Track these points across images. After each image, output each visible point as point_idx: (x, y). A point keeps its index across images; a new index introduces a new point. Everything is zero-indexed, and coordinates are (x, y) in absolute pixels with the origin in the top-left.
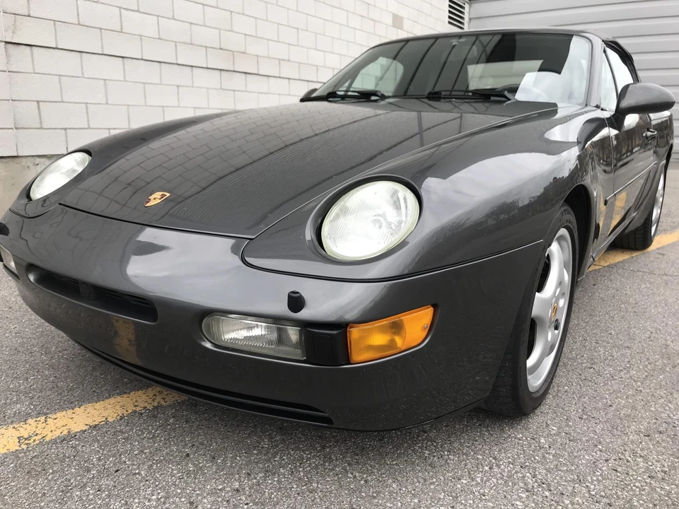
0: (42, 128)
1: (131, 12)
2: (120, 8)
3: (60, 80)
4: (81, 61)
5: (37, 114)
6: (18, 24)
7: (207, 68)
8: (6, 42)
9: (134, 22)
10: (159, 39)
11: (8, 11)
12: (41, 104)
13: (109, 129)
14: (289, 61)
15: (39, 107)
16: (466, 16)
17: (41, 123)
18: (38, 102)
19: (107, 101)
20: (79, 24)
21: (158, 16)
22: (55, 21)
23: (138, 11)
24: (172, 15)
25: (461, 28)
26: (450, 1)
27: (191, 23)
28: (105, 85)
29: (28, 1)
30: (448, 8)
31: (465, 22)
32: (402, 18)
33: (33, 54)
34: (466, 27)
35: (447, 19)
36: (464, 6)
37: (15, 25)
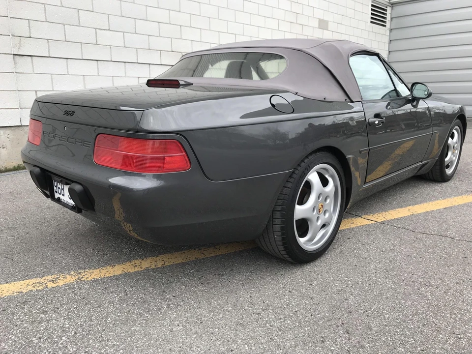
1: (103, 31)
2: (96, 29)
3: (52, 77)
4: (67, 64)
6: (22, 42)
7: (161, 65)
10: (125, 47)
11: (15, 35)
12: (38, 92)
15: (36, 95)
16: (388, 17)
18: (36, 91)
19: (85, 88)
20: (66, 41)
21: (124, 32)
22: (48, 40)
23: (109, 30)
24: (134, 31)
25: (383, 26)
26: (372, 6)
27: (149, 35)
28: (84, 79)
29: (29, 28)
30: (370, 12)
31: (387, 21)
32: (328, 21)
33: (32, 61)
34: (388, 24)
35: (370, 20)
36: (386, 8)
37: (20, 43)
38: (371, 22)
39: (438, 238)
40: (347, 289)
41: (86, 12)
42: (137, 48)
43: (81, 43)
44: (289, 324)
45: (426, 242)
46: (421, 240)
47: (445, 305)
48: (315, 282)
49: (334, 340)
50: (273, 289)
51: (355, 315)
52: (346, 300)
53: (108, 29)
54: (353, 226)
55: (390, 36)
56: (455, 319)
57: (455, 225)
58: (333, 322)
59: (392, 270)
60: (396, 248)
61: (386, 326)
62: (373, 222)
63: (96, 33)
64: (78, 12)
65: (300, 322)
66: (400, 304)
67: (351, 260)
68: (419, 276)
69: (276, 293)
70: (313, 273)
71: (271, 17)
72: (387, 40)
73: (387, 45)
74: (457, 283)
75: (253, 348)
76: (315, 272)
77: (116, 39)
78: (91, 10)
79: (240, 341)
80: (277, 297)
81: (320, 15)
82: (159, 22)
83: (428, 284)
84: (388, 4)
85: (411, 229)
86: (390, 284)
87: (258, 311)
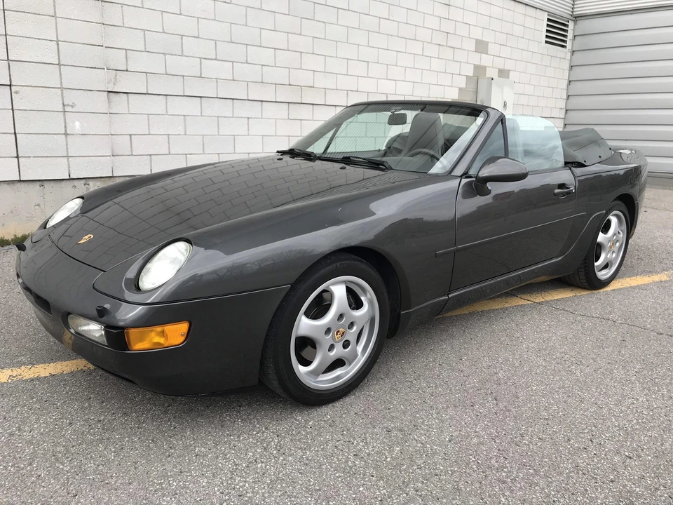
0: (132, 155)
1: (209, 61)
2: (200, 58)
3: (148, 118)
4: (166, 102)
5: (129, 144)
6: (118, 77)
7: (276, 102)
8: (109, 92)
9: (211, 68)
10: (233, 80)
11: (111, 68)
12: (132, 136)
13: (186, 154)
14: (357, 91)
15: (131, 139)
16: (570, 34)
17: (132, 151)
18: (130, 135)
19: (185, 132)
20: (166, 74)
21: (233, 62)
22: (146, 73)
23: (216, 59)
24: (245, 59)
25: (563, 46)
26: (549, 20)
27: (263, 65)
28: (185, 120)
29: (127, 59)
30: (545, 28)
31: (568, 40)
32: (487, 43)
33: (128, 100)
34: (569, 45)
35: (544, 39)
36: (567, 23)
37: (115, 78)
38: (546, 42)
39: (598, 321)
40: (498, 365)
41: (191, 39)
42: (247, 82)
43: (183, 76)
44: (440, 391)
45: (584, 324)
46: (580, 322)
47: (592, 381)
48: (466, 358)
49: (483, 405)
50: (423, 362)
51: (503, 387)
52: (496, 373)
53: (214, 58)
54: (507, 305)
55: (571, 60)
56: (600, 393)
57: (620, 308)
58: (482, 391)
59: (545, 350)
60: (551, 329)
61: (532, 395)
62: (529, 302)
63: (201, 64)
64: (182, 38)
65: (450, 390)
66: (548, 378)
67: (503, 339)
68: (572, 356)
69: (427, 366)
70: (463, 350)
71: (414, 38)
72: (567, 67)
73: (567, 72)
74: (609, 363)
75: (409, 408)
76: (465, 348)
77: (223, 70)
78: (196, 35)
79: (395, 402)
80: (428, 369)
81: (477, 34)
82: (275, 49)
83: (579, 363)
84: (570, 17)
85: (571, 311)
86: (541, 362)
87: (411, 380)
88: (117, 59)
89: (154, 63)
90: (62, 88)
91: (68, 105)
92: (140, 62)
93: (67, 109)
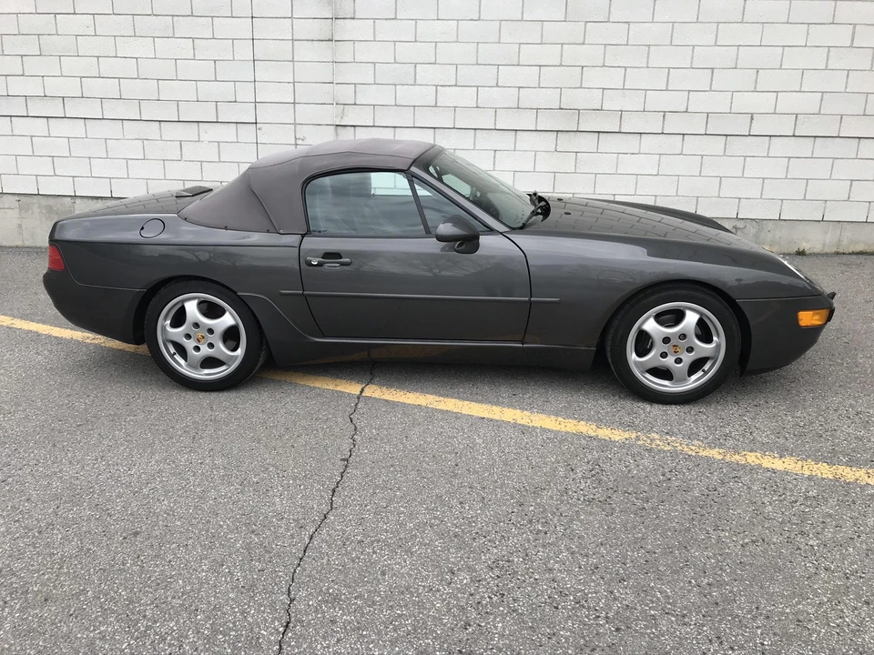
6: (346, 111)
8: (337, 125)
10: (477, 107)
11: (339, 103)
20: (397, 105)
22: (375, 106)
29: (355, 93)
33: (355, 132)
37: (343, 112)
42: (496, 108)
43: (414, 106)
53: (454, 84)
63: (436, 92)
64: (415, 66)
78: (433, 61)
82: (541, 66)
88: (346, 94)
89: (383, 96)
90: (295, 124)
91: (299, 139)
92: (369, 95)
93: (299, 142)
